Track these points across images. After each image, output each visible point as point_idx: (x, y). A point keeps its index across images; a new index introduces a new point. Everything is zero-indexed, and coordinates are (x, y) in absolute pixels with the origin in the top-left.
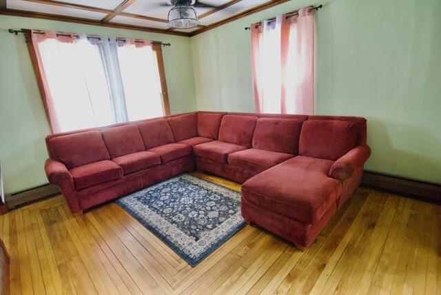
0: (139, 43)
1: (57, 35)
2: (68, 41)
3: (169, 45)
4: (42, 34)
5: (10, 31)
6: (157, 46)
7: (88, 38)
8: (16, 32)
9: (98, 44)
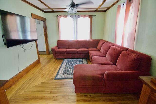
0: (84, 16)
1: (64, 16)
2: (66, 17)
3: (95, 16)
4: (60, 16)
5: (55, 16)
6: (91, 16)
7: (70, 16)
8: (56, 16)
9: (73, 18)
